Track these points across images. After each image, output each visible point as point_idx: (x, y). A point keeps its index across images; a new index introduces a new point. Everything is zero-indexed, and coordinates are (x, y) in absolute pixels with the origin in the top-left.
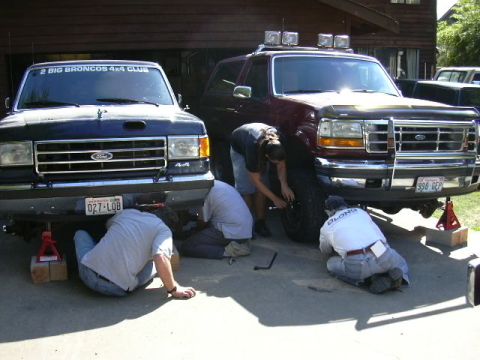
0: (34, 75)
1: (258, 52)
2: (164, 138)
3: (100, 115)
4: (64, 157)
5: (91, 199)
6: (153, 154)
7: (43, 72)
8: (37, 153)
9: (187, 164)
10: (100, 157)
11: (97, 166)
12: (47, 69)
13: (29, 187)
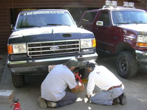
0: (22, 15)
1: (103, 9)
2: (79, 40)
3: (53, 31)
4: (39, 49)
5: (51, 66)
6: (74, 46)
7: (25, 14)
8: (28, 48)
9: (88, 50)
10: (54, 48)
11: (52, 52)
12: (27, 13)
13: (25, 62)
